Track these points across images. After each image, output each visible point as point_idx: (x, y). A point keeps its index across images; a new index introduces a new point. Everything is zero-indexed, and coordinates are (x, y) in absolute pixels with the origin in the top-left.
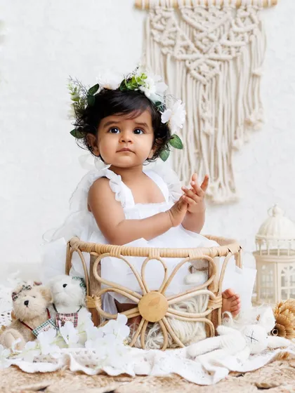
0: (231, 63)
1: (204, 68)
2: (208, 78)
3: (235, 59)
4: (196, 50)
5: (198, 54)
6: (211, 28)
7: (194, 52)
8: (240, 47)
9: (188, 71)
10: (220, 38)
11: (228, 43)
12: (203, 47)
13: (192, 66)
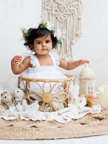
0: (71, 15)
1: (62, 17)
2: (63, 20)
3: (72, 14)
4: (59, 11)
5: (60, 13)
6: (64, 4)
7: (59, 12)
8: (74, 10)
9: (57, 18)
10: (67, 7)
11: (70, 9)
12: (62, 10)
13: (58, 17)
